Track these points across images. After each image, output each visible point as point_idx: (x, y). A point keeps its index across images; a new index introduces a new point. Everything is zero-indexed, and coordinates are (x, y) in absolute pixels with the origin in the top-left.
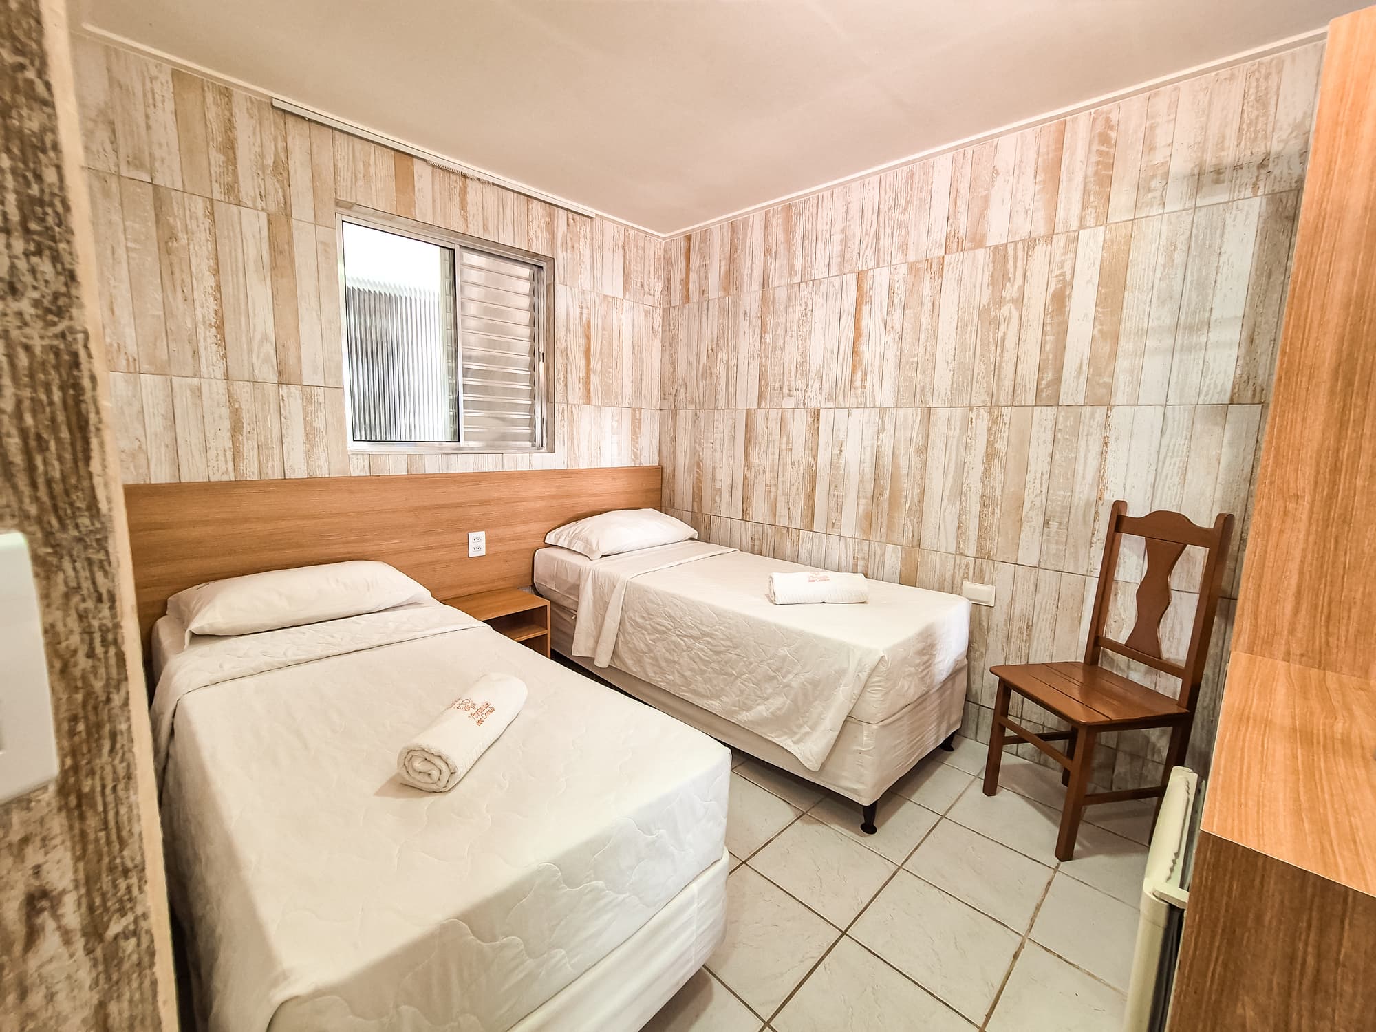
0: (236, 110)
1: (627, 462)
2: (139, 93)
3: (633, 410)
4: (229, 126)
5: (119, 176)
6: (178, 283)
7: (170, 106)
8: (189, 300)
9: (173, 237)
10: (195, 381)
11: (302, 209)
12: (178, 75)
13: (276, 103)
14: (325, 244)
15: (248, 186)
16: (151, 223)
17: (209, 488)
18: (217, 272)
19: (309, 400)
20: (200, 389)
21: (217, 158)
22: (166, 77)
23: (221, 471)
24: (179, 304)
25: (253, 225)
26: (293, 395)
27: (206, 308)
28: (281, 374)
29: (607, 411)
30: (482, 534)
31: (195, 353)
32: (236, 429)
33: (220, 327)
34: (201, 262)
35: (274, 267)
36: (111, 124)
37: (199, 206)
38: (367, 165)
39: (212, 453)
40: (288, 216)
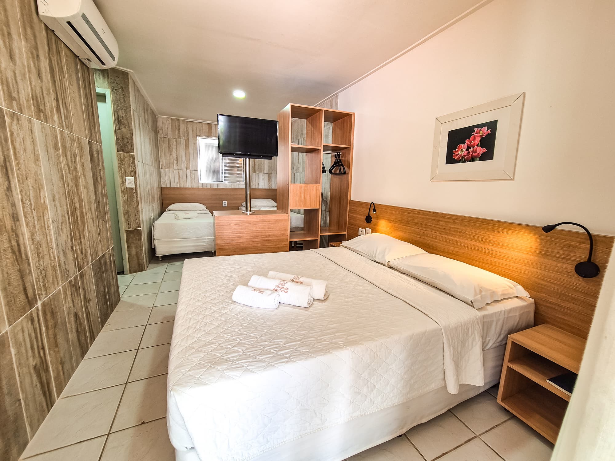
0: (180, 123)
1: (267, 187)
2: (166, 124)
3: (269, 174)
4: (179, 126)
5: (163, 137)
6: (171, 153)
7: (170, 124)
8: (173, 156)
9: (171, 146)
10: (173, 170)
11: (191, 138)
12: (172, 119)
13: (186, 120)
14: (195, 143)
15: (182, 136)
16: (168, 144)
17: (174, 188)
18: (177, 151)
19: (191, 173)
20: (174, 172)
21: (177, 131)
22: (170, 120)
23: (177, 186)
24: (171, 157)
25: (183, 141)
26: (188, 172)
27: (175, 157)
28: (187, 168)
29: (261, 175)
30: (226, 202)
31: (173, 165)
32: (179, 178)
33: (177, 161)
34: (174, 150)
35: (186, 149)
36: (163, 129)
37: (174, 140)
38: (202, 127)
39: (176, 183)
40: (188, 139)
